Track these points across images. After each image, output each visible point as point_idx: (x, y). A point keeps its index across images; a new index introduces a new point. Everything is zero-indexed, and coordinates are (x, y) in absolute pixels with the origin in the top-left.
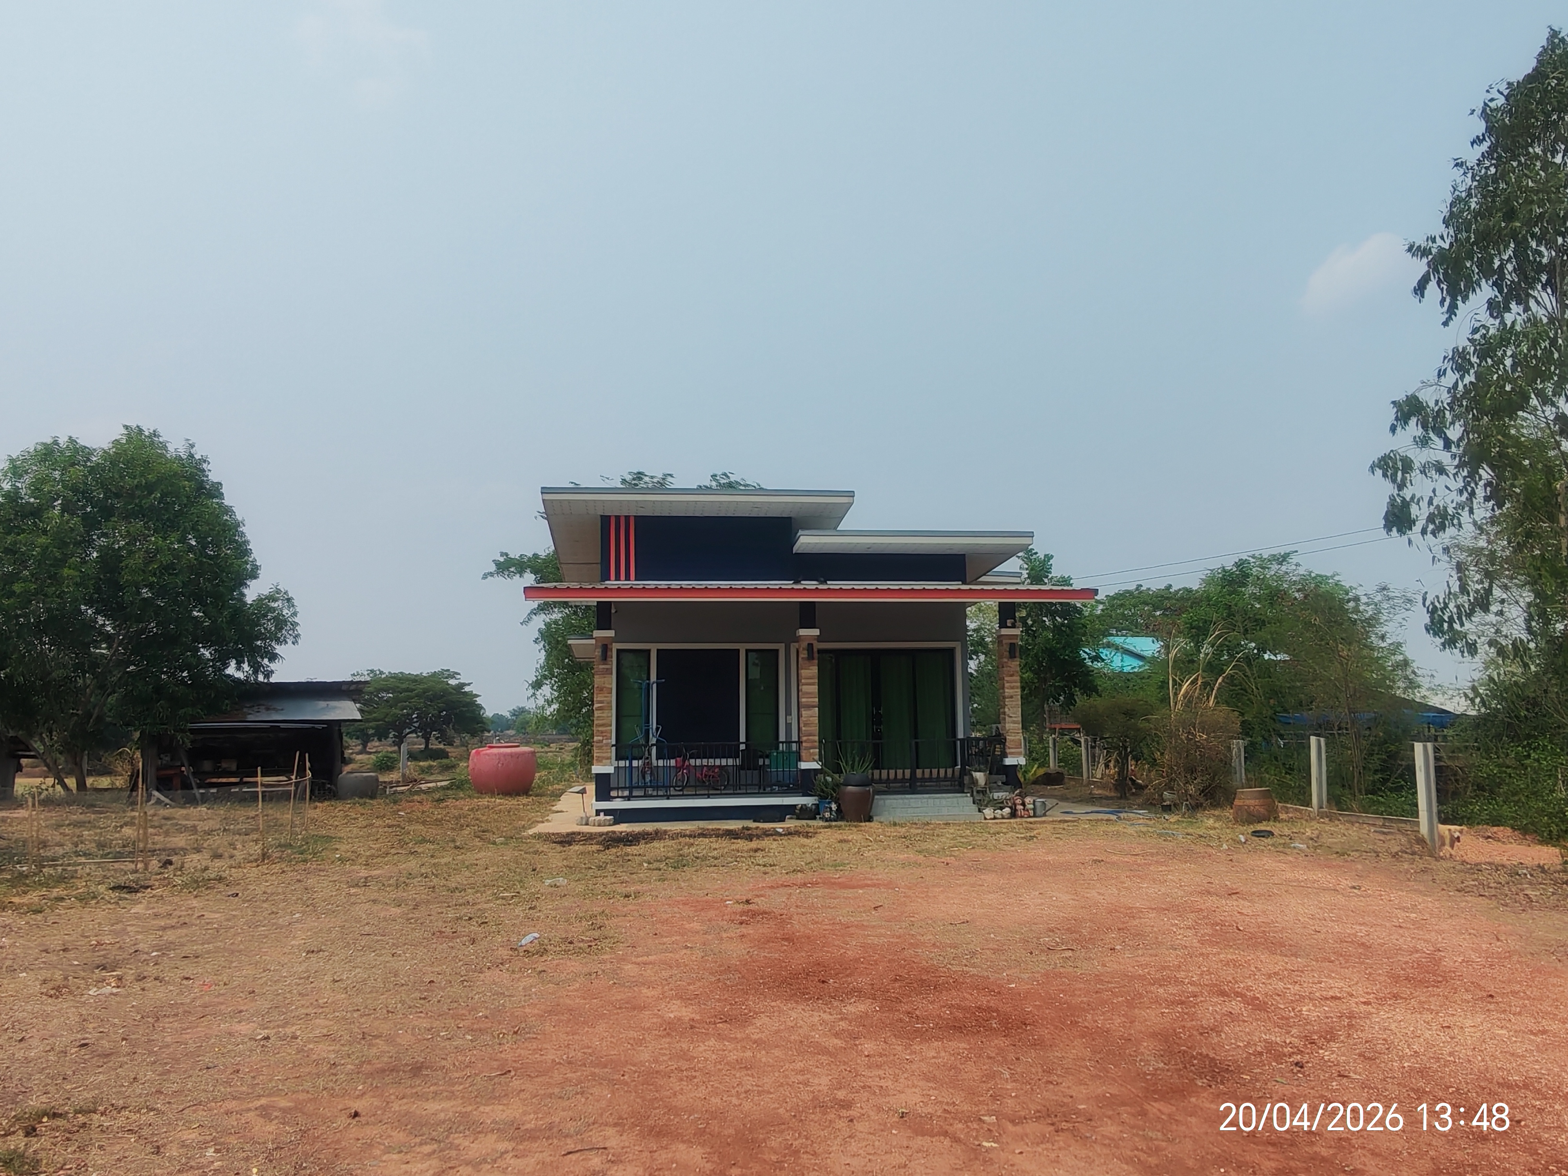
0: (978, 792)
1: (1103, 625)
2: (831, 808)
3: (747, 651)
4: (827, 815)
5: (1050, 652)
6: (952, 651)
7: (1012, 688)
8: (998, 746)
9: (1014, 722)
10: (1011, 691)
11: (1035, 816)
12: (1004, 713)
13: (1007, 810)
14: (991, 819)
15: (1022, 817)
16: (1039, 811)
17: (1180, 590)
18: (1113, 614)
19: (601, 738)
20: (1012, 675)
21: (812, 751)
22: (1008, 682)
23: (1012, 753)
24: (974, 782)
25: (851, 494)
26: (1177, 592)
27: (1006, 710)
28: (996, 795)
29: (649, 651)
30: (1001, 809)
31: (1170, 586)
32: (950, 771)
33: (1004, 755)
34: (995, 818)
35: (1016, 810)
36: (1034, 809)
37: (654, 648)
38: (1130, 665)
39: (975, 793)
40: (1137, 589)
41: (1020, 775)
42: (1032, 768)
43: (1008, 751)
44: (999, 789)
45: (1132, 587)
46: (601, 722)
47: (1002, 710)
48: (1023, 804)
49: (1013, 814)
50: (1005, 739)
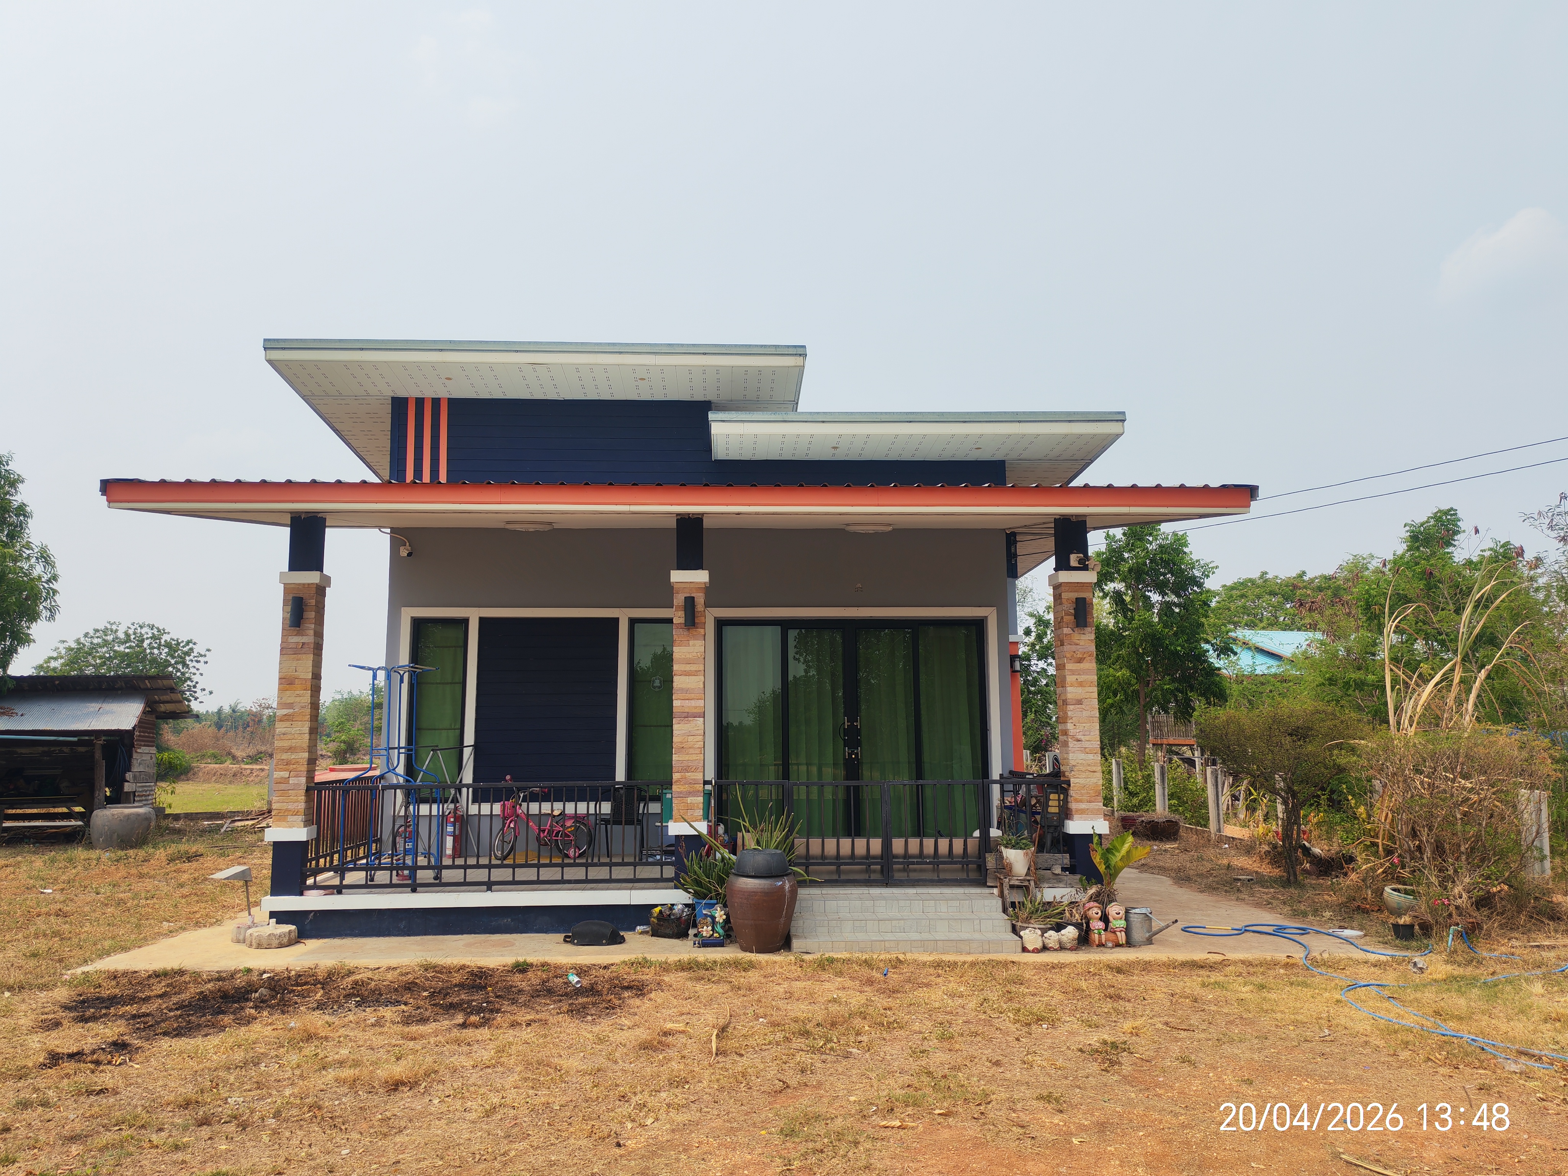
0: (1012, 887)
1: (1219, 619)
2: (713, 918)
3: (633, 622)
4: (706, 931)
5: (1153, 640)
6: (979, 625)
7: (1081, 684)
8: (1052, 796)
9: (1085, 750)
10: (1080, 690)
11: (1129, 944)
12: (1065, 733)
13: (1070, 932)
14: (1036, 951)
15: (1101, 945)
16: (1138, 934)
17: (1316, 578)
18: (1233, 607)
19: (285, 774)
20: (1080, 661)
21: (689, 800)
22: (1073, 672)
23: (1082, 812)
24: (1005, 869)
25: (800, 352)
26: (1312, 581)
27: (1070, 726)
28: (1049, 894)
29: (465, 622)
30: (1059, 928)
31: (1304, 573)
32: (958, 844)
33: (1066, 813)
34: (1045, 948)
35: (1089, 929)
36: (1128, 931)
37: (474, 615)
38: (1263, 666)
39: (1006, 892)
40: (1261, 577)
41: (1097, 859)
42: (1123, 843)
43: (1073, 806)
44: (1056, 880)
45: (1255, 575)
46: (286, 744)
47: (1061, 727)
48: (1105, 918)
49: (1084, 940)
50: (1068, 783)
